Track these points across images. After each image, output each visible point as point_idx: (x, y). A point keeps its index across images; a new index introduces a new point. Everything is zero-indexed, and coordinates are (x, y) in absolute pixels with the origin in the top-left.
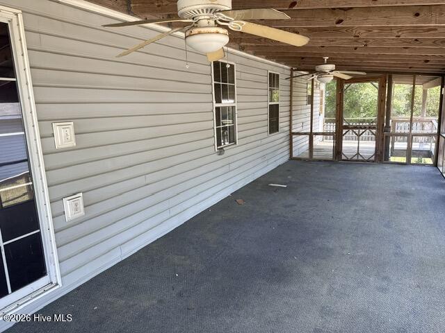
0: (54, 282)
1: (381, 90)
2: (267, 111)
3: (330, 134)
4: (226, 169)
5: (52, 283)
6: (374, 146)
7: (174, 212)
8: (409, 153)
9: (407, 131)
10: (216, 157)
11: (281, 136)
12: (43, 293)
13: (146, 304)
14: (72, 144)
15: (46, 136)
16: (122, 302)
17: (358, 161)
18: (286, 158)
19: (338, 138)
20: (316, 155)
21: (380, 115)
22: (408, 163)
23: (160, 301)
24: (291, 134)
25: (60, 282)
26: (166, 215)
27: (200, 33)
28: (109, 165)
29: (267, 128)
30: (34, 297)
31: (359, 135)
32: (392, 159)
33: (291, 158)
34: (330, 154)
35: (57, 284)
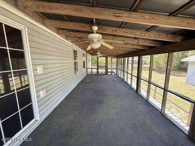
0: (37, 120)
1: (106, 59)
2: (83, 63)
3: (96, 68)
4: (76, 78)
5: (36, 120)
6: (105, 71)
7: (66, 91)
8: (112, 72)
9: (111, 68)
10: (74, 75)
11: (85, 69)
12: (34, 125)
13: (71, 118)
14: (42, 72)
15: (35, 70)
16: (63, 120)
17: (102, 74)
18: (86, 75)
19: (98, 69)
20: (93, 73)
21: (106, 64)
22: (111, 74)
23: (75, 116)
24: (87, 68)
25: (39, 119)
26: (64, 93)
27: (96, 43)
28: (51, 78)
29: (83, 67)
30: (31, 127)
31: (102, 68)
32: (108, 74)
33: (87, 74)
34: (96, 73)
35: (38, 120)
